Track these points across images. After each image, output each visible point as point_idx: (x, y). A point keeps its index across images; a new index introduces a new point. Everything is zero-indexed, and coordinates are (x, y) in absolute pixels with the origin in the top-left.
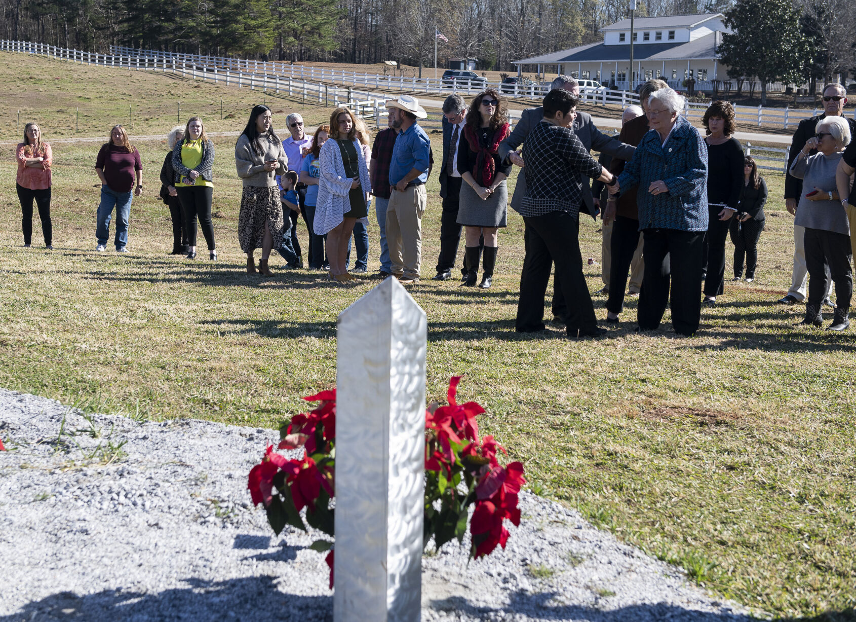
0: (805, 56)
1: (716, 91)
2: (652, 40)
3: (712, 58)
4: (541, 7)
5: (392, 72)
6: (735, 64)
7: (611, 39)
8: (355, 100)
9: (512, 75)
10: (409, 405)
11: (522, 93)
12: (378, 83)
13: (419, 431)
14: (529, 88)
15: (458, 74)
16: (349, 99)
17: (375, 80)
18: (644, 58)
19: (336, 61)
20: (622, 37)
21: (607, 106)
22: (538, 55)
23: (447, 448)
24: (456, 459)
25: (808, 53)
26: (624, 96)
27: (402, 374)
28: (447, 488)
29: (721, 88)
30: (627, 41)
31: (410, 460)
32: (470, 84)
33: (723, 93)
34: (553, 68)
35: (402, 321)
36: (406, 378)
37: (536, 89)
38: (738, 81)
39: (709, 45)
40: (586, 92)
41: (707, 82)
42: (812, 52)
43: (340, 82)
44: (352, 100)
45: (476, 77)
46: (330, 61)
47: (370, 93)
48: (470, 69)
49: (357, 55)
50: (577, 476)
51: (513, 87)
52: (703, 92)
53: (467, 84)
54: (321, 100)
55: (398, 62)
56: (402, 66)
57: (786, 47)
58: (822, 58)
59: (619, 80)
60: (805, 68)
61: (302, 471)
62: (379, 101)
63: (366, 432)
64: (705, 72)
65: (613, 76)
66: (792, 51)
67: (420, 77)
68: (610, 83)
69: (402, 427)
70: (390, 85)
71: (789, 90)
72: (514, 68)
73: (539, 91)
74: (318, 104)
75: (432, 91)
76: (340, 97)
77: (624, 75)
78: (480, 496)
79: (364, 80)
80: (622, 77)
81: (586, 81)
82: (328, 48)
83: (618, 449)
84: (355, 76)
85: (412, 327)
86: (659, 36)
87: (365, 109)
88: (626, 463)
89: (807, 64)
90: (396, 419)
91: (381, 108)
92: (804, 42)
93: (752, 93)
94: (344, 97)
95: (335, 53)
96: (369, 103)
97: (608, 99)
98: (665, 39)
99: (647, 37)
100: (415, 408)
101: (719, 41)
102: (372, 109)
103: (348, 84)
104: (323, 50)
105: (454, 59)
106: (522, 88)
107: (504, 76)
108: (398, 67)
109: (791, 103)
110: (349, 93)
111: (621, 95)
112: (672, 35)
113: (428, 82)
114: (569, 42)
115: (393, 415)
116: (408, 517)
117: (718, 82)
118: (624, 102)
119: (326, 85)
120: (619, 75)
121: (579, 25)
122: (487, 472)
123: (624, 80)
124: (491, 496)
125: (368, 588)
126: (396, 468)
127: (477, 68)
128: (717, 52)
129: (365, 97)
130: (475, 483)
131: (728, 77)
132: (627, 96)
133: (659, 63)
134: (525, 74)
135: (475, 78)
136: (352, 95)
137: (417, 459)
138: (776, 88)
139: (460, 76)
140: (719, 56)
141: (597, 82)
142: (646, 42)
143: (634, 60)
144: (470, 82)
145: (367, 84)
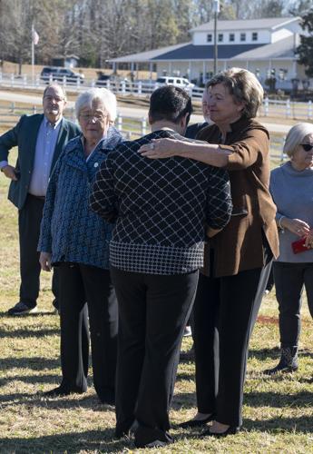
1: (296, 89)
2: (237, 41)
3: (291, 59)
4: (138, 9)
7: (200, 40)
9: (108, 72)
11: (114, 90)
14: (121, 85)
15: (55, 71)
18: (229, 57)
20: (209, 38)
29: (301, 87)
30: (214, 42)
32: (65, 81)
33: (301, 91)
34: (146, 66)
37: (127, 86)
39: (289, 46)
41: (287, 81)
45: (72, 74)
48: (71, 66)
51: (106, 84)
52: (282, 90)
53: (62, 80)
55: (1, 59)
56: (5, 63)
64: (286, 72)
65: (202, 74)
67: (20, 73)
68: (198, 80)
72: (108, 66)
73: (130, 88)
75: (29, 87)
81: (176, 79)
86: (243, 38)
97: (193, 96)
98: (249, 41)
99: (232, 38)
101: (298, 43)
106: (114, 85)
107: (100, 73)
112: (255, 37)
113: (26, 79)
114: (164, 42)
120: (207, 74)
121: (173, 26)
127: (78, 66)
128: (295, 53)
131: (305, 77)
133: (243, 62)
134: (119, 72)
139: (58, 73)
140: (297, 56)
141: (186, 80)
142: (232, 43)
143: (218, 60)
144: (65, 78)
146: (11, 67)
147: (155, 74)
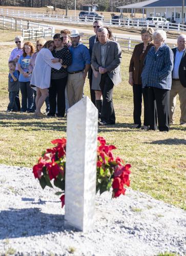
5: (50, 12)
8: (31, 27)
9: (117, 14)
10: (92, 141)
11: (123, 24)
12: (44, 18)
13: (95, 151)
14: (127, 22)
15: (87, 13)
16: (28, 27)
17: (42, 16)
19: (20, 6)
21: (170, 32)
22: (132, 3)
23: (104, 159)
24: (107, 162)
26: (179, 26)
27: (90, 130)
28: (104, 174)
31: (92, 161)
32: (94, 19)
34: (140, 11)
35: (90, 112)
36: (91, 132)
37: (130, 22)
40: (158, 24)
43: (23, 18)
44: (30, 28)
45: (97, 15)
46: (17, 6)
47: (40, 24)
48: (94, 10)
49: (31, 2)
50: (150, 186)
51: (118, 21)
53: (92, 19)
54: (13, 27)
55: (54, 7)
56: (57, 9)
59: (176, 17)
61: (52, 166)
62: (45, 28)
63: (77, 150)
65: (173, 15)
67: (66, 15)
68: (171, 19)
69: (90, 149)
70: (50, 19)
72: (118, 11)
73: (132, 23)
74: (11, 30)
75: (73, 23)
76: (23, 26)
77: (179, 15)
78: (115, 176)
79: (36, 16)
80: (178, 16)
81: (158, 18)
83: (168, 177)
84: (31, 14)
85: (93, 114)
87: (38, 33)
88: (171, 182)
90: (88, 145)
91: (46, 32)
94: (26, 26)
95: (19, 2)
96: (39, 29)
97: (170, 28)
100: (94, 142)
102: (41, 32)
103: (27, 19)
105: (85, 5)
106: (123, 22)
107: (113, 15)
108: (54, 10)
110: (28, 24)
111: (177, 26)
113: (71, 18)
115: (86, 144)
116: (91, 180)
118: (179, 29)
119: (16, 19)
120: (176, 15)
122: (118, 168)
123: (179, 17)
124: (119, 176)
125: (77, 205)
126: (87, 163)
127: (98, 10)
129: (37, 26)
130: (113, 171)
132: (181, 26)
134: (124, 14)
135: (97, 16)
136: (30, 25)
137: (94, 160)
139: (89, 15)
141: (164, 19)
143: (184, 7)
145: (38, 19)
146: (61, 11)
147: (145, 15)
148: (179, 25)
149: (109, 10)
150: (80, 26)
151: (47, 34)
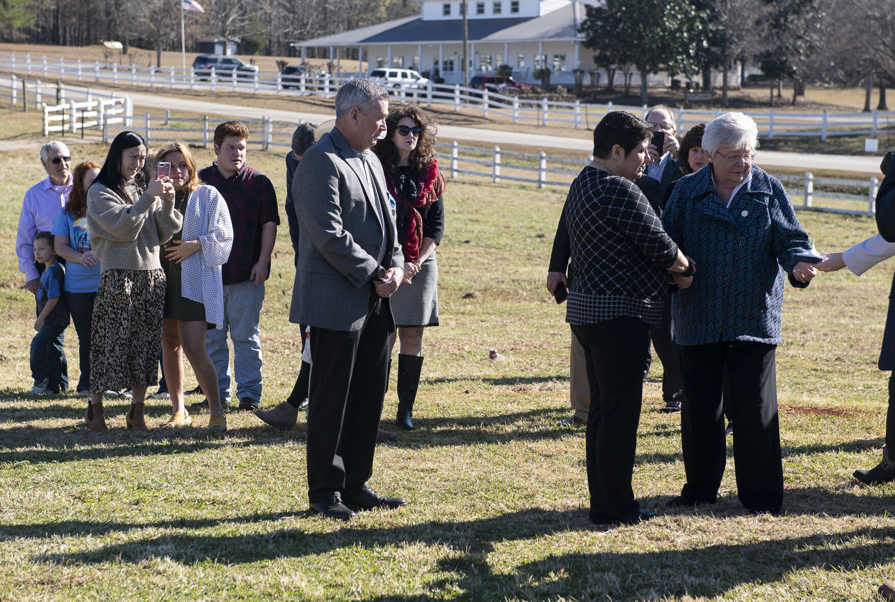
0: (696, 37)
1: (579, 85)
2: (489, 14)
3: (572, 39)
5: (116, 58)
6: (605, 47)
7: (431, 12)
8: (68, 100)
9: (293, 62)
11: (312, 89)
12: (98, 75)
14: (322, 82)
15: (215, 61)
16: (58, 100)
17: (93, 70)
18: (479, 38)
19: (30, 42)
20: (447, 9)
21: (434, 107)
22: (325, 34)
25: (701, 32)
26: (457, 93)
29: (587, 81)
30: (455, 15)
32: (235, 76)
33: (588, 87)
34: (351, 53)
37: (331, 82)
38: (608, 70)
39: (567, 21)
40: (404, 87)
41: (566, 73)
42: (705, 32)
43: (40, 74)
44: (63, 101)
45: (241, 65)
46: (20, 41)
47: (91, 91)
48: (229, 54)
49: (61, 32)
51: (298, 81)
52: (564, 86)
53: (230, 75)
54: (15, 101)
55: (123, 43)
56: (131, 50)
57: (671, 24)
58: (719, 40)
59: (445, 69)
60: (697, 54)
62: (105, 102)
64: (563, 58)
65: (436, 63)
66: (680, 30)
67: (159, 65)
68: (432, 73)
70: (116, 77)
71: (675, 84)
72: (293, 53)
74: (11, 107)
75: (179, 87)
76: (44, 96)
77: (452, 63)
79: (76, 70)
80: (449, 66)
81: (399, 71)
82: (18, 23)
84: (62, 65)
86: (497, 9)
87: (86, 115)
89: (699, 47)
91: (109, 112)
92: (694, 18)
93: (628, 87)
94: (52, 96)
95: (28, 31)
96: (90, 104)
97: (434, 97)
98: (506, 13)
99: (480, 9)
101: (581, 15)
102: (95, 114)
103: (54, 76)
104: (10, 27)
105: (207, 39)
106: (311, 81)
107: (282, 64)
108: (124, 51)
109: (681, 101)
110: (58, 90)
111: (452, 91)
113: (173, 74)
114: (368, 15)
117: (582, 72)
118: (458, 101)
119: (24, 78)
120: (445, 63)
123: (452, 69)
127: (239, 52)
128: (580, 31)
129: (84, 96)
131: (595, 66)
132: (462, 92)
133: (499, 46)
134: (313, 62)
135: (240, 67)
136: (63, 94)
138: (660, 81)
139: (219, 65)
140: (582, 36)
141: (416, 73)
142: (481, 17)
143: (468, 42)
144: (235, 73)
145: (81, 76)
146: (143, 56)
147: (365, 65)
148: (457, 88)
149: (268, 53)
150: (197, 95)
151: (111, 116)
